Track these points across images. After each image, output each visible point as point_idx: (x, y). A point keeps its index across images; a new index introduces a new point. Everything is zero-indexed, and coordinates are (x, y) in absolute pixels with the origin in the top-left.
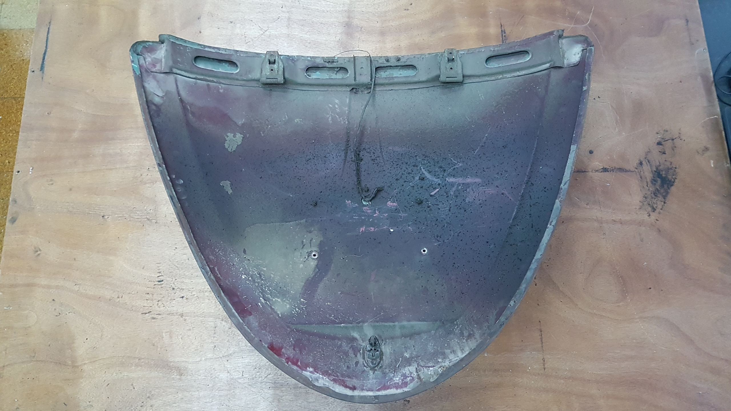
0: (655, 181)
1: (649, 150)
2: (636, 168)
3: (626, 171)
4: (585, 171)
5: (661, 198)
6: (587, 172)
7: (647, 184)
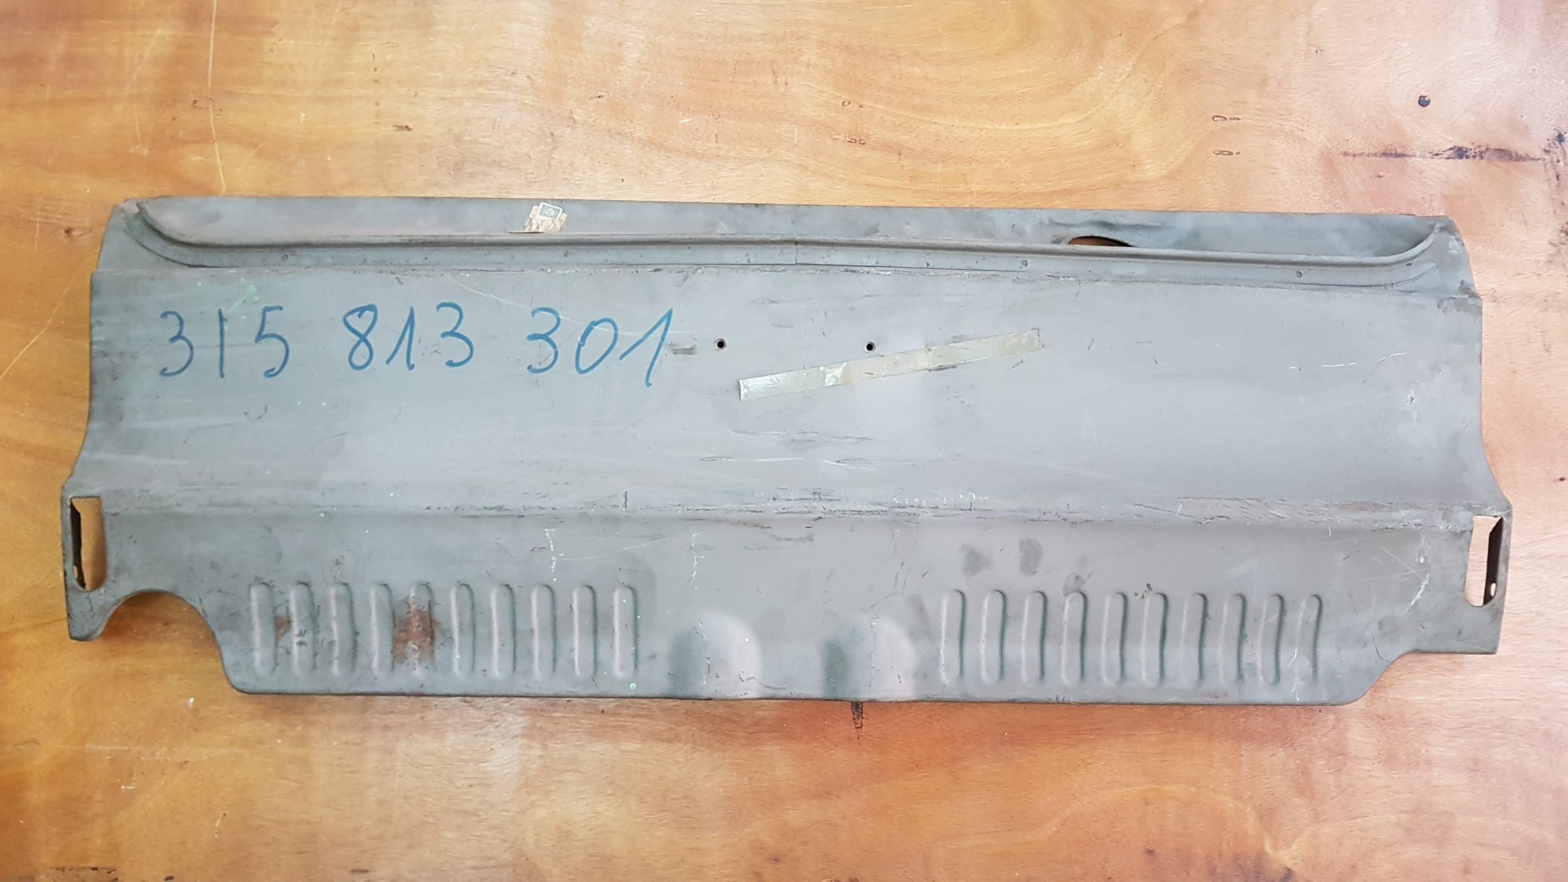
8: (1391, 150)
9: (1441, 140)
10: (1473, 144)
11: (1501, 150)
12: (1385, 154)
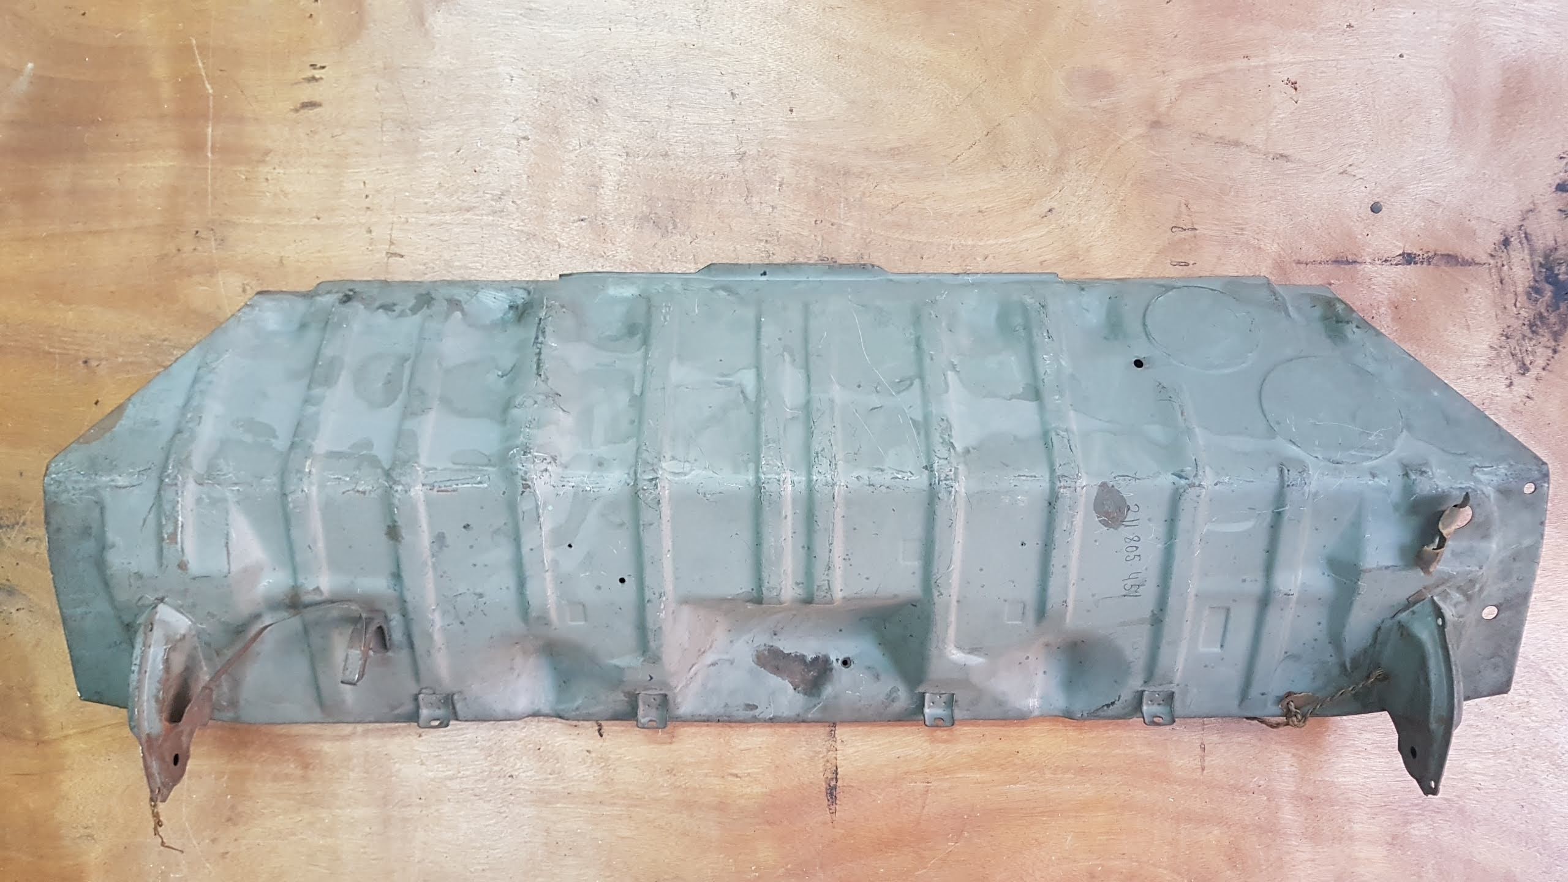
0: (1538, 291)
1: (1532, 206)
2: (1492, 256)
3: (1466, 263)
4: (1355, 262)
5: (1546, 338)
6: (1358, 263)
7: (1516, 301)
8: (1342, 257)
9: (1390, 247)
10: (1421, 249)
11: (1448, 255)
12: (1336, 262)
